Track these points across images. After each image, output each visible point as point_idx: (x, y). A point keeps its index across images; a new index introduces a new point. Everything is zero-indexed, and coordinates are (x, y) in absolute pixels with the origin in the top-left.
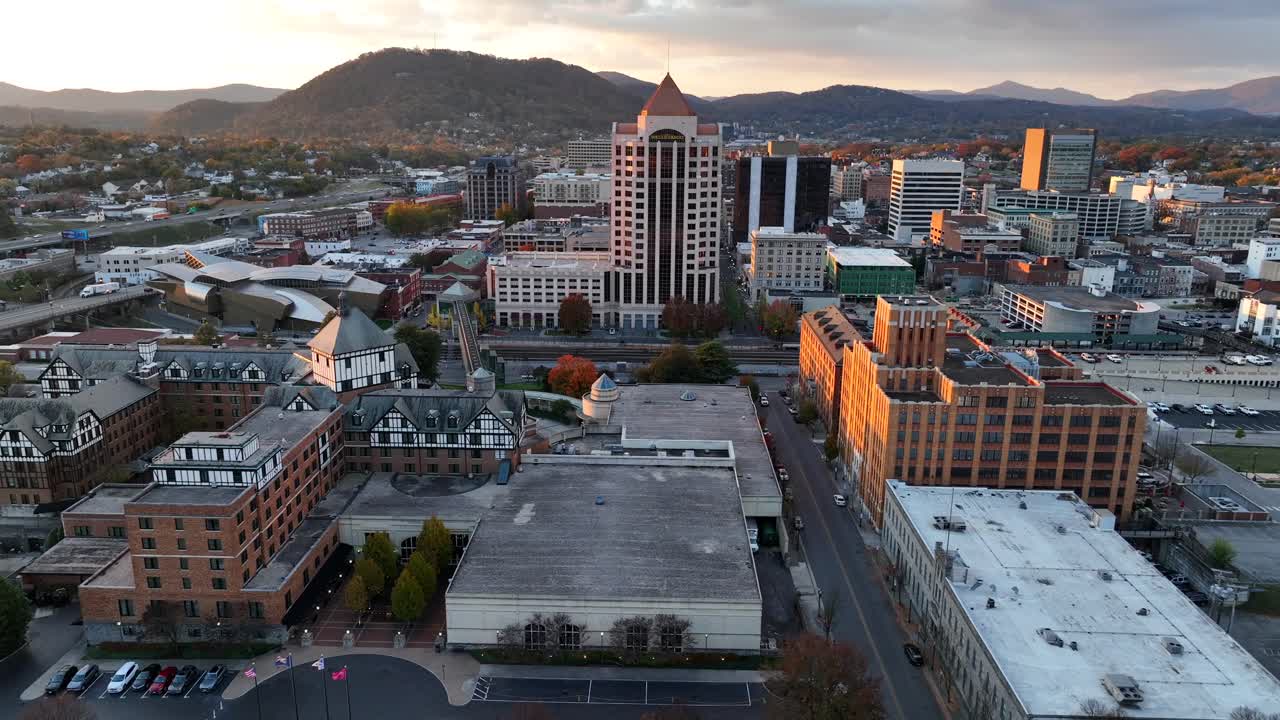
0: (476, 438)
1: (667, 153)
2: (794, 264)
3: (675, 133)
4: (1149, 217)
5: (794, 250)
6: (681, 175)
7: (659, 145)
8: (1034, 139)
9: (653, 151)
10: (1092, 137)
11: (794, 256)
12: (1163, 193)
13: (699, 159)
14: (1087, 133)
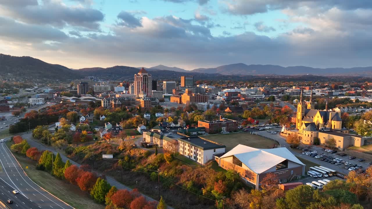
0: (156, 101)
1: (145, 78)
2: (159, 96)
3: (146, 75)
4: (204, 91)
5: (158, 93)
6: (147, 81)
7: (144, 77)
8: (183, 79)
9: (143, 78)
10: (192, 78)
11: (158, 94)
12: (206, 87)
13: (149, 79)
14: (192, 77)
